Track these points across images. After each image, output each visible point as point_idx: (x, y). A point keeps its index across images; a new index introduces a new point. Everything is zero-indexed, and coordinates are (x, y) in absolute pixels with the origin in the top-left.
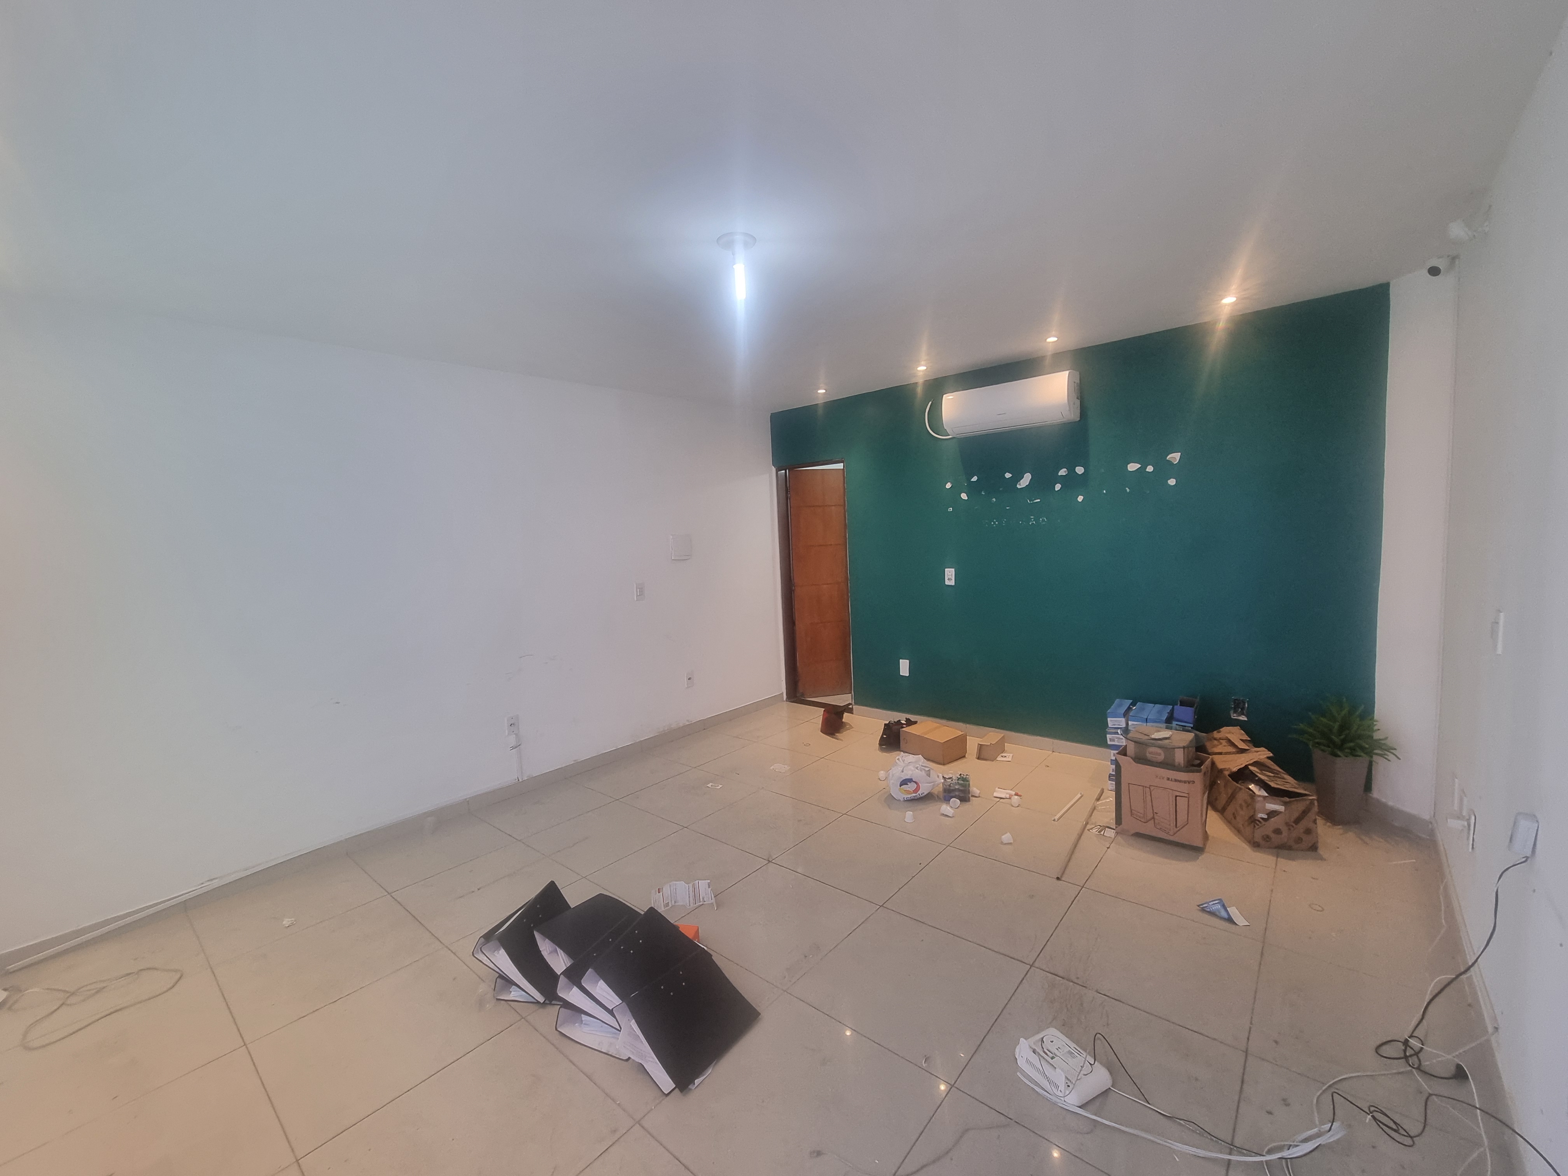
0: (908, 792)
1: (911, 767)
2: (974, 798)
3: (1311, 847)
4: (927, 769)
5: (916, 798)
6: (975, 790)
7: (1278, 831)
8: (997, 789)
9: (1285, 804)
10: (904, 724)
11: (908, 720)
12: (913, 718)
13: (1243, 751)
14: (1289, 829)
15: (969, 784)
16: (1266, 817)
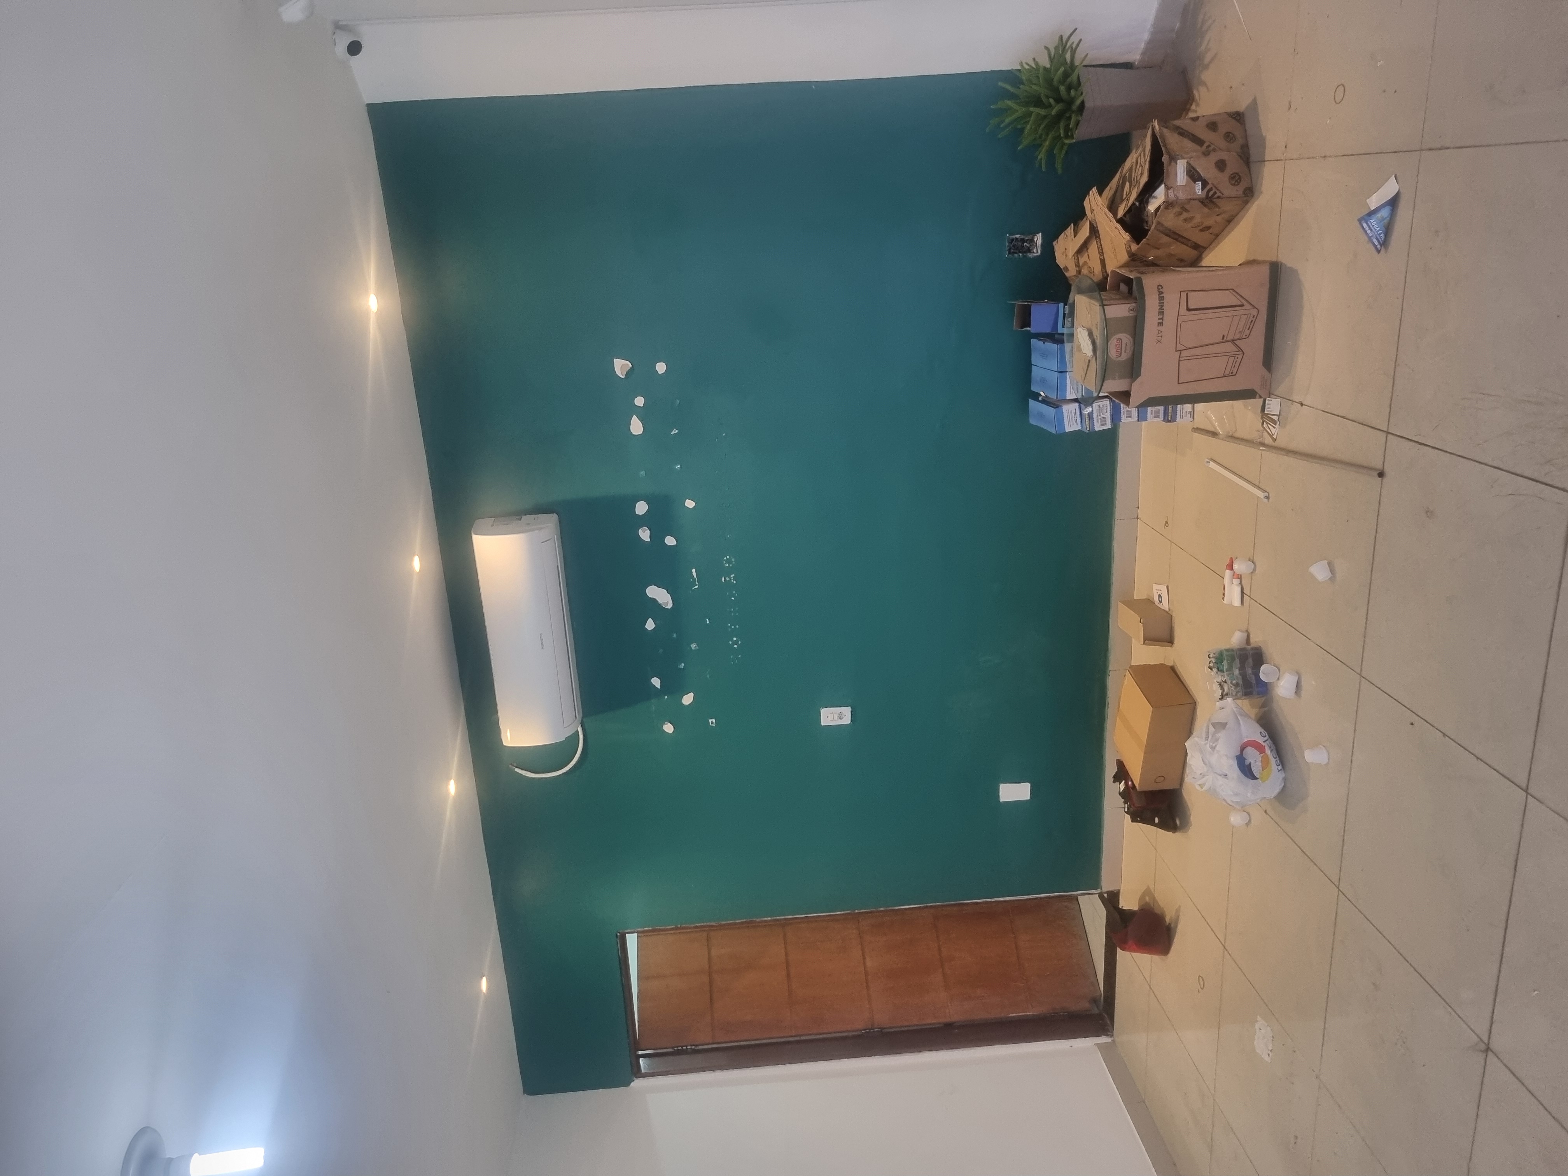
0: (1265, 763)
1: (1213, 759)
2: (1252, 641)
3: (1238, 121)
4: (1212, 729)
5: (1273, 747)
6: (1236, 640)
7: (1221, 165)
8: (1225, 602)
9: (1173, 159)
10: (1126, 784)
11: (1117, 778)
12: (1111, 769)
13: (1094, 231)
14: (1214, 150)
15: (1227, 650)
16: (1199, 184)
